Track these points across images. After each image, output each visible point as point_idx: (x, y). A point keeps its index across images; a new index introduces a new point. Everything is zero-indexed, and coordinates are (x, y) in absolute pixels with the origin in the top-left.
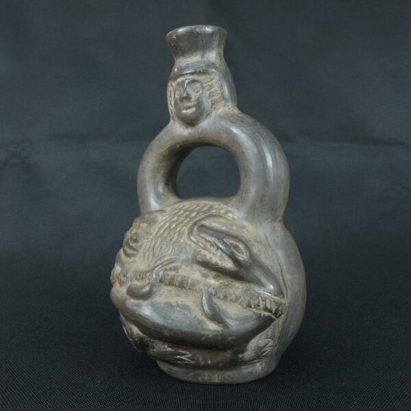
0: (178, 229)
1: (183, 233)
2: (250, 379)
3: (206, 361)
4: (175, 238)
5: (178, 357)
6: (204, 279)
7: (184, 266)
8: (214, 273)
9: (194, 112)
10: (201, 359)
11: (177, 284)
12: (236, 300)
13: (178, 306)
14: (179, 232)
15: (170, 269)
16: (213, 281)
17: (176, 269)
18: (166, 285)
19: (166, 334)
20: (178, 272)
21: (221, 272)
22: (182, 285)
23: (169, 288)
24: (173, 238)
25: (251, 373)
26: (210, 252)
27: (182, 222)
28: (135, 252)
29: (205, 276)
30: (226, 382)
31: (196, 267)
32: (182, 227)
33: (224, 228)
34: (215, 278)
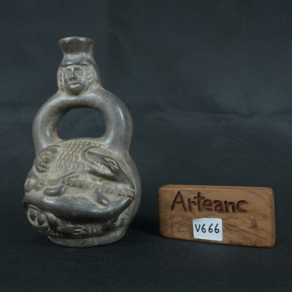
0: (74, 155)
1: (78, 156)
2: (114, 241)
3: (93, 230)
4: (74, 159)
5: (77, 230)
6: (94, 182)
7: (81, 175)
8: (99, 178)
9: (78, 87)
10: (90, 229)
11: (78, 186)
12: (112, 192)
13: (79, 198)
14: (75, 156)
15: (73, 177)
16: (99, 183)
17: (77, 177)
18: (71, 186)
19: (74, 214)
20: (78, 179)
21: (104, 177)
22: (81, 186)
23: (73, 188)
24: (72, 160)
25: (114, 237)
26: (97, 166)
27: (75, 151)
28: (46, 169)
29: (94, 180)
30: (101, 243)
31: (88, 175)
32: (76, 154)
33: (101, 154)
34: (99, 181)
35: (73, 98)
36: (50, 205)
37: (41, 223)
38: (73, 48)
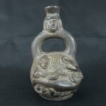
7: (63, 70)
13: (64, 80)
14: (59, 61)
27: (57, 58)
31: (66, 70)
34: (70, 72)
35: (51, 34)
36: (52, 85)
37: (44, 92)
38: (51, 11)
